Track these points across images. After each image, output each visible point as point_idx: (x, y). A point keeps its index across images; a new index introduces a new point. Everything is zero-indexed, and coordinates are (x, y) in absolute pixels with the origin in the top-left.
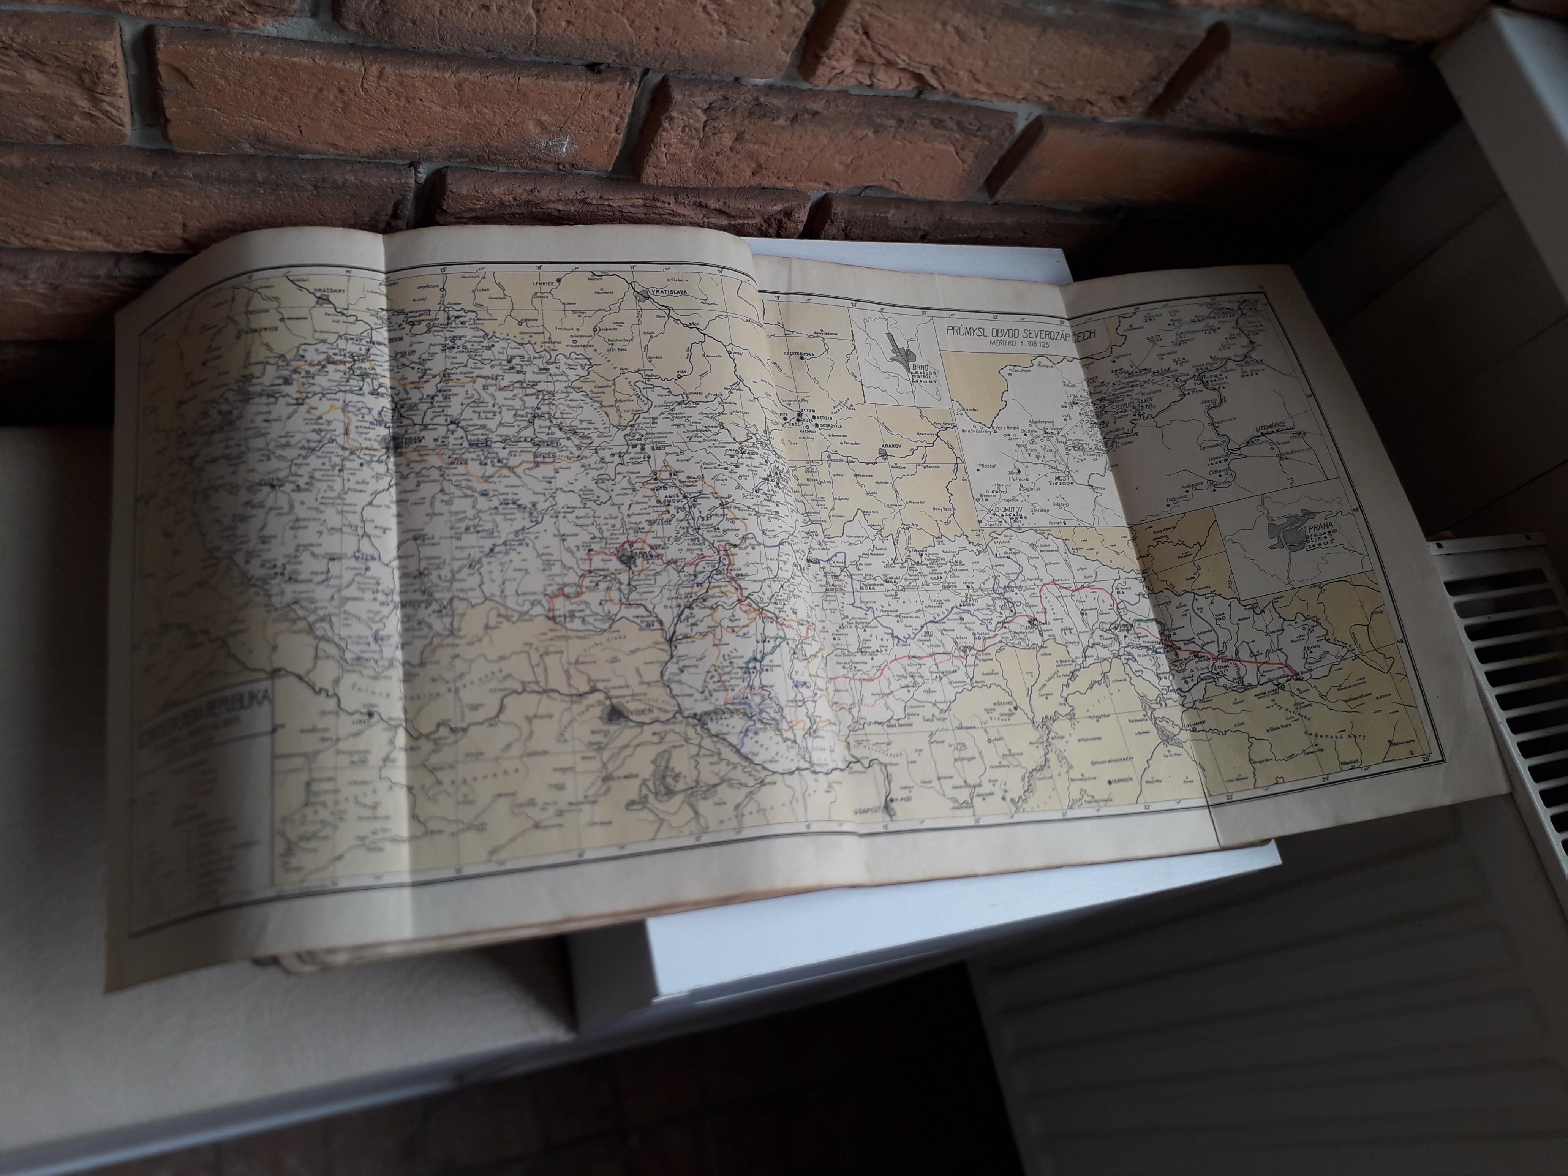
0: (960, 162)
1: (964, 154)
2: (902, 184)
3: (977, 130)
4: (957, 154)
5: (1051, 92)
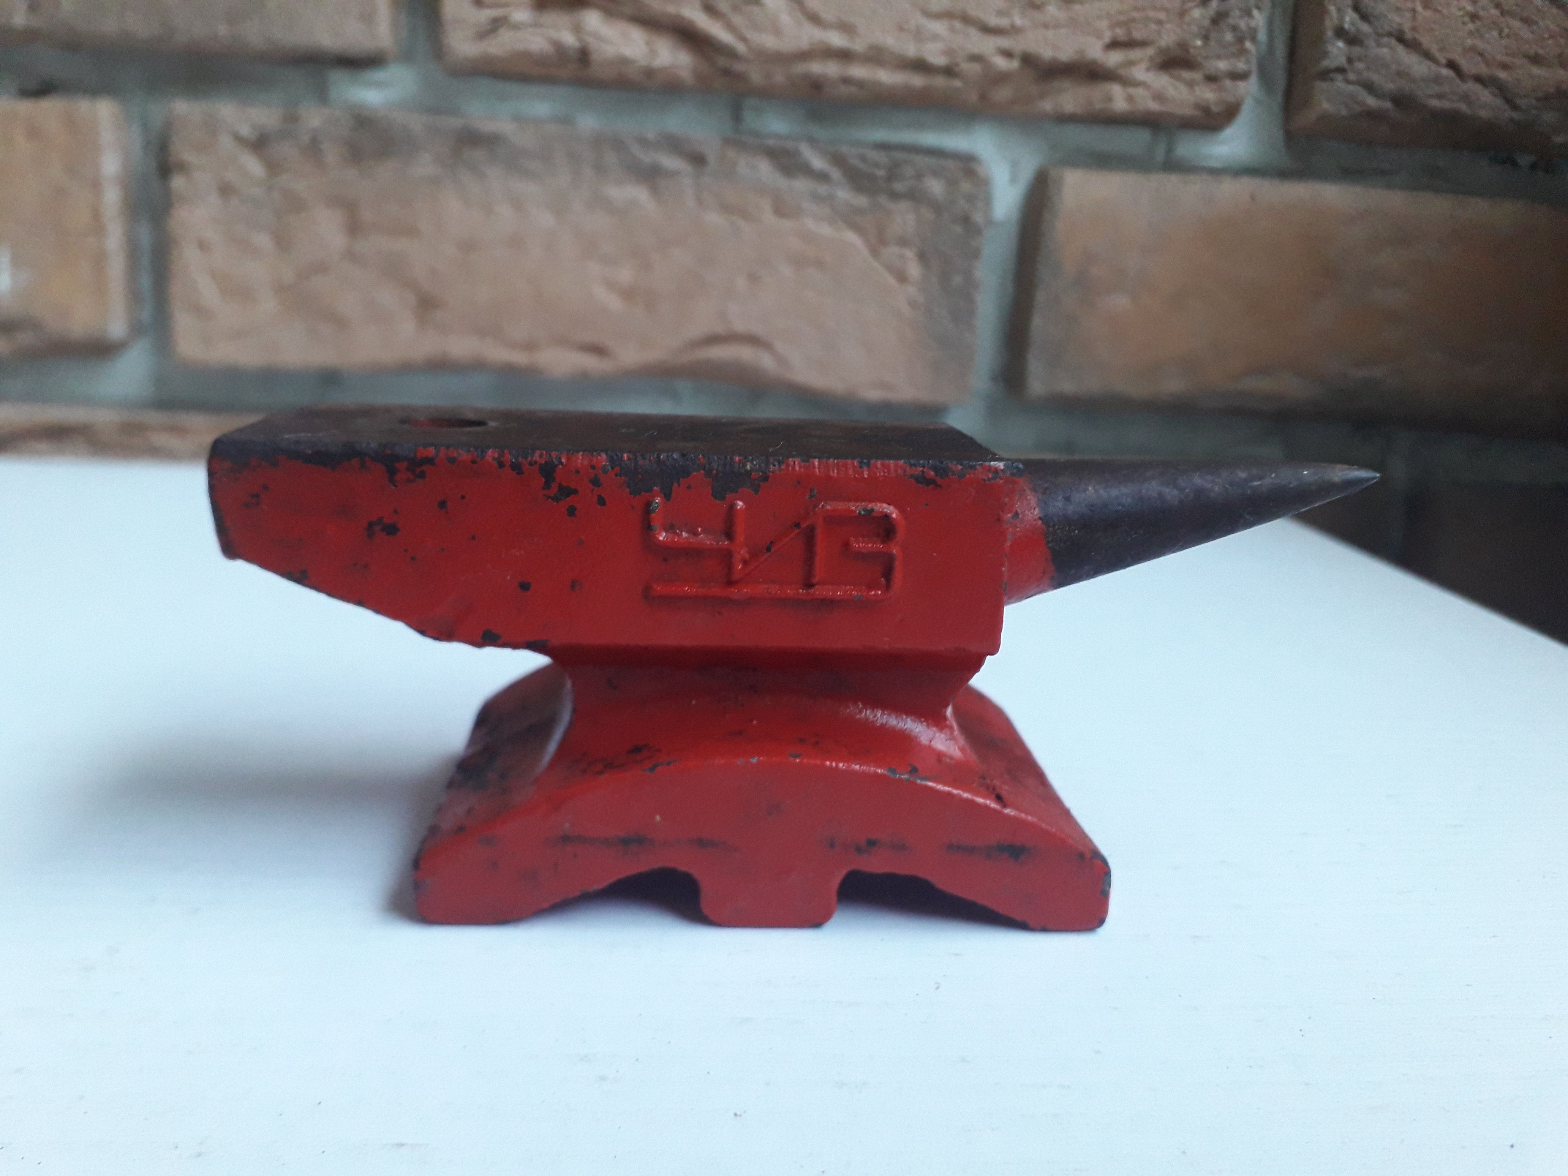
0: (891, 280)
1: (892, 251)
2: (779, 347)
3: (890, 179)
4: (875, 252)
5: (1005, 42)
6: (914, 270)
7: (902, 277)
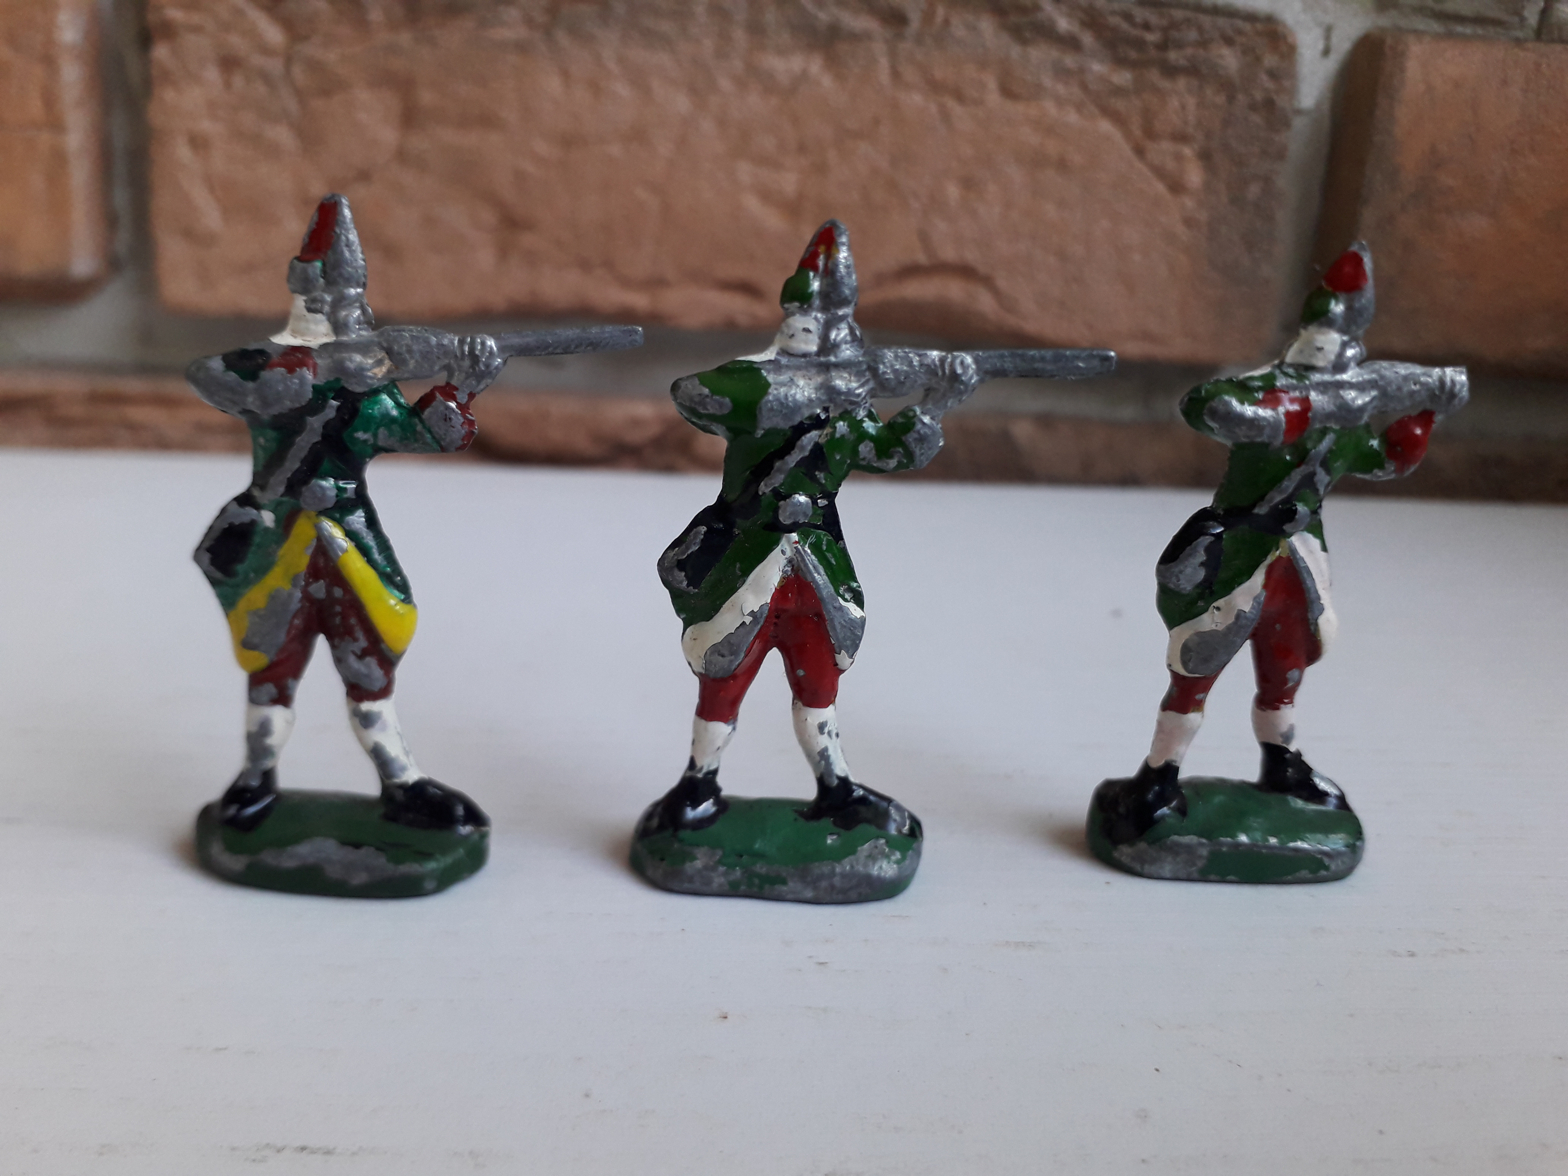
6: (1194, 176)
7: (1176, 187)
